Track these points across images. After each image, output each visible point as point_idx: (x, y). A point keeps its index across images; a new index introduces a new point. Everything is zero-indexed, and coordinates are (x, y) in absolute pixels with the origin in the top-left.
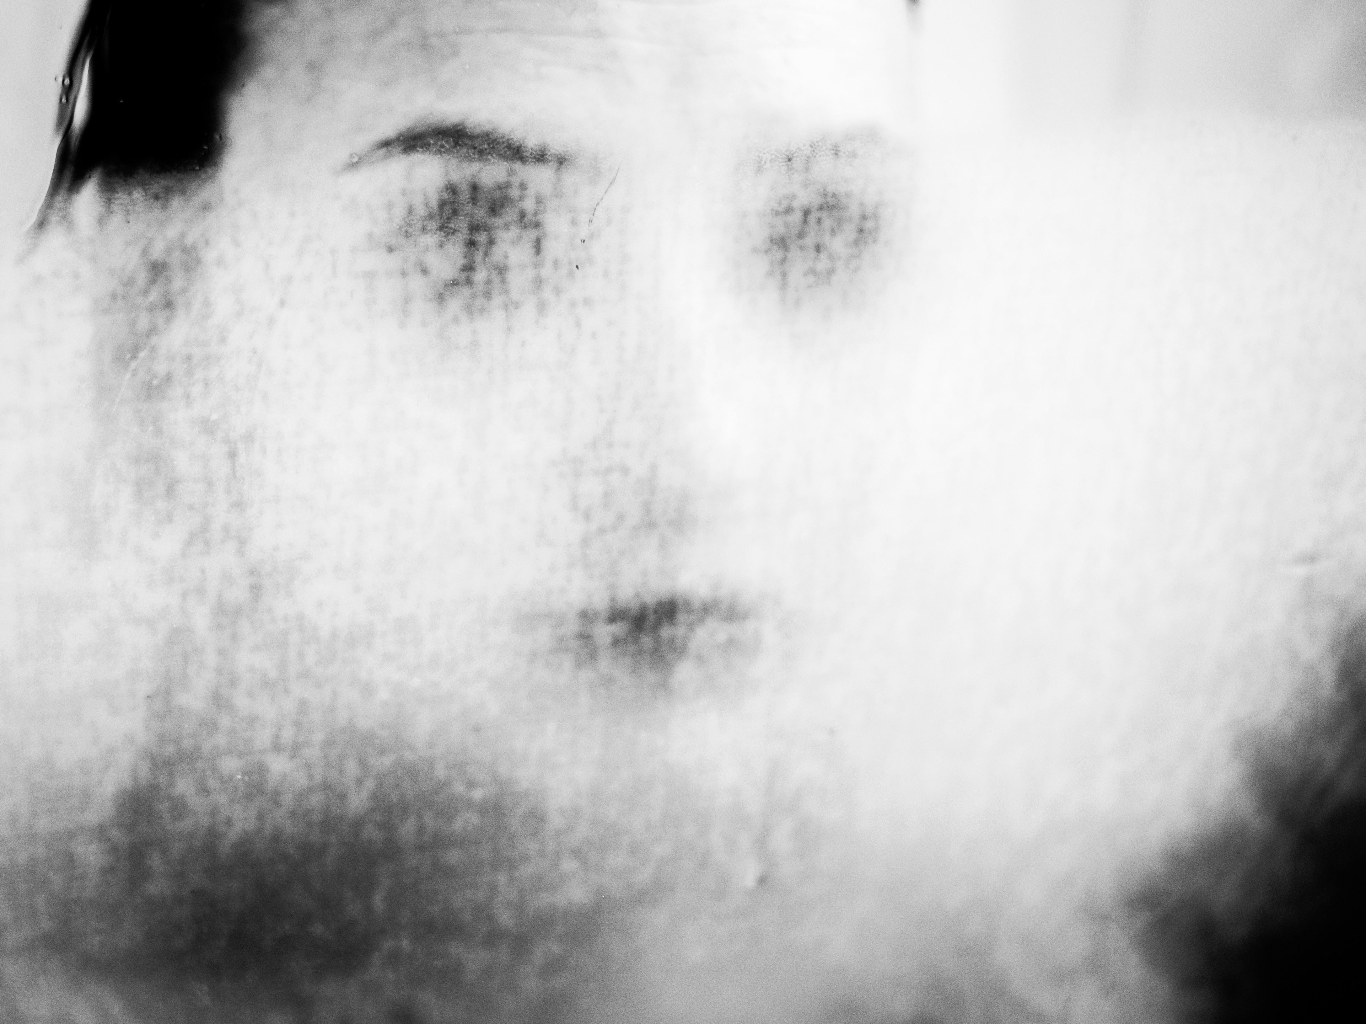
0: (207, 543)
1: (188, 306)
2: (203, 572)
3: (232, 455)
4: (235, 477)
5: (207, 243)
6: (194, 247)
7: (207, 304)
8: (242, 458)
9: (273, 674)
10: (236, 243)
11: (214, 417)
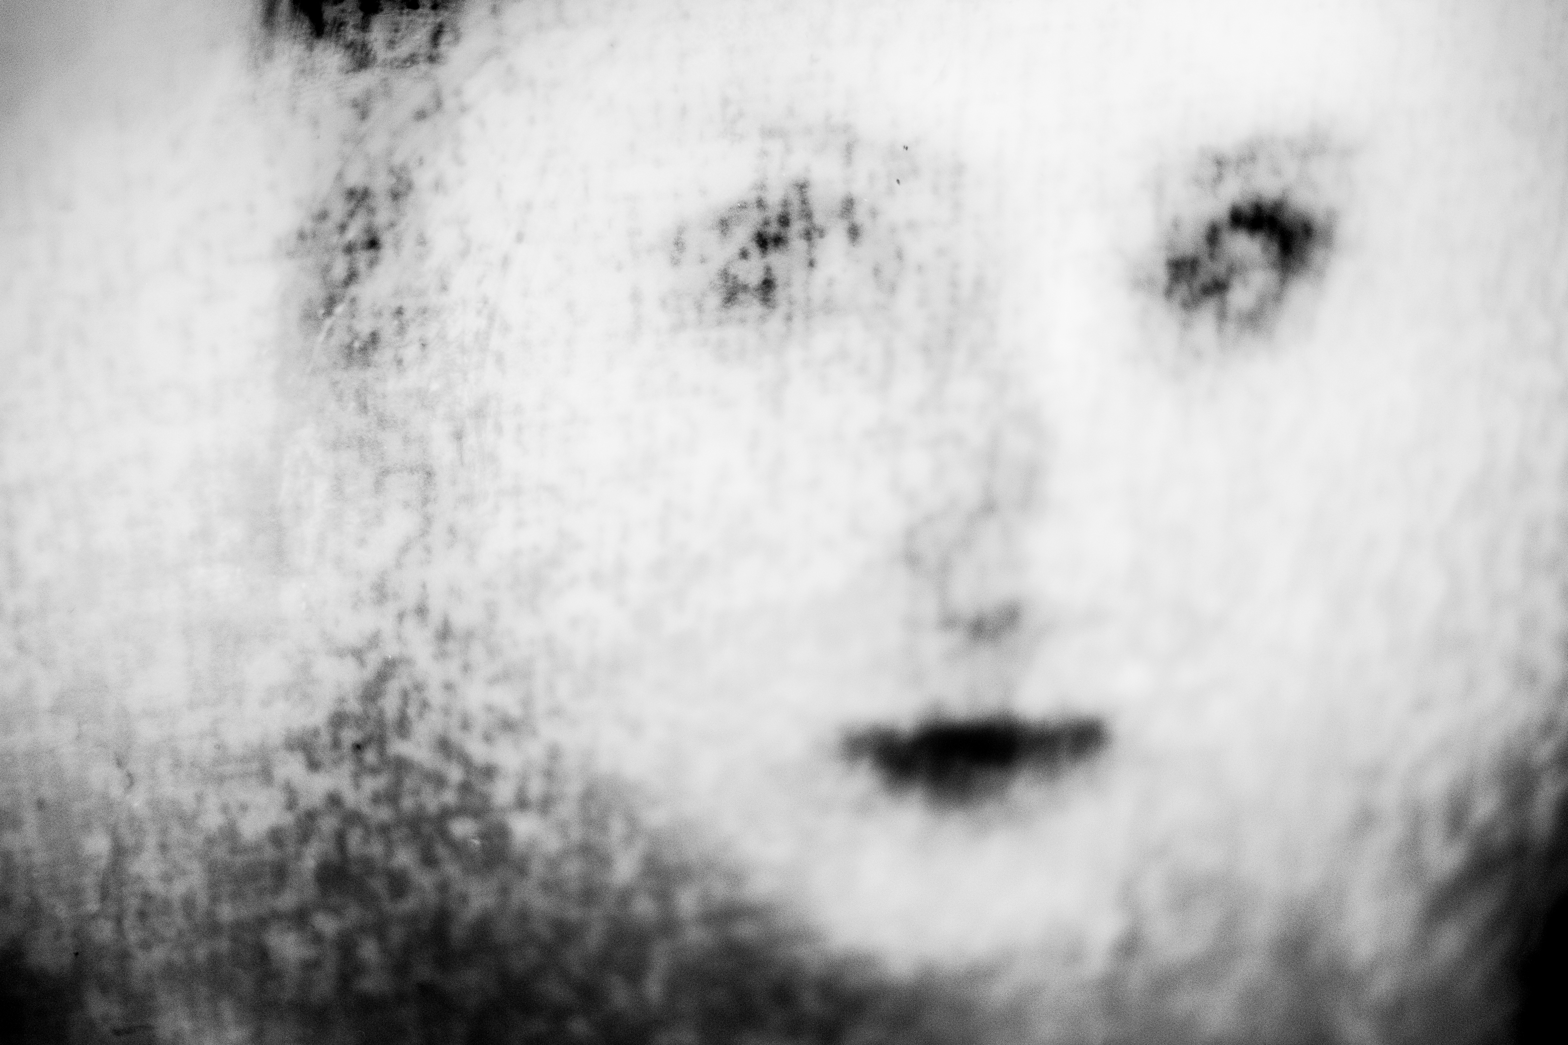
0: (428, 550)
1: (397, 245)
2: (424, 586)
3: (458, 436)
4: (462, 464)
5: (421, 161)
6: (404, 168)
7: (422, 241)
8: (471, 440)
9: (515, 711)
10: (458, 160)
11: (435, 386)
